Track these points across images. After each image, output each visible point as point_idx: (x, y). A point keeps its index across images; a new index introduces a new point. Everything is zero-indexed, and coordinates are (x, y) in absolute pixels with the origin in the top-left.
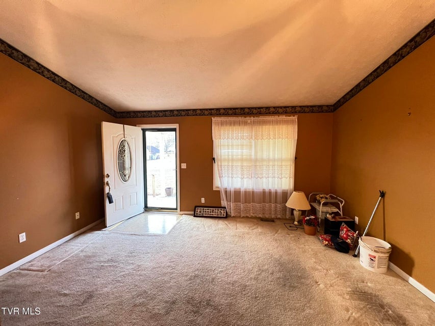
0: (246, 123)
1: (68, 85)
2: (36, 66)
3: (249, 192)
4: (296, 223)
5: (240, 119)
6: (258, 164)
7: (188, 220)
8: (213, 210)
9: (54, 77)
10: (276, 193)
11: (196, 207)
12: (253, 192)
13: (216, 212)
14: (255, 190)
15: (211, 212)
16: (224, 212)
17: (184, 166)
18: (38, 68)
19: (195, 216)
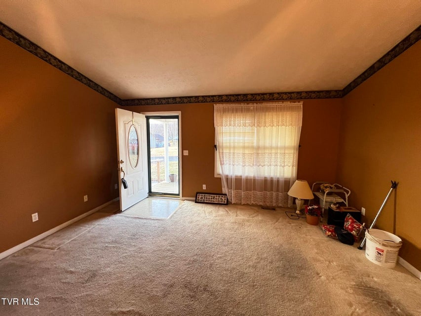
0: (248, 110)
1: (75, 73)
2: (42, 53)
3: (251, 180)
4: (298, 212)
5: (243, 105)
6: (260, 152)
7: (190, 206)
8: (214, 197)
9: (60, 65)
10: (278, 181)
11: (197, 193)
12: (254, 180)
13: (217, 199)
14: (256, 178)
15: (212, 199)
16: (225, 199)
17: (186, 153)
18: (45, 56)
19: (196, 202)
